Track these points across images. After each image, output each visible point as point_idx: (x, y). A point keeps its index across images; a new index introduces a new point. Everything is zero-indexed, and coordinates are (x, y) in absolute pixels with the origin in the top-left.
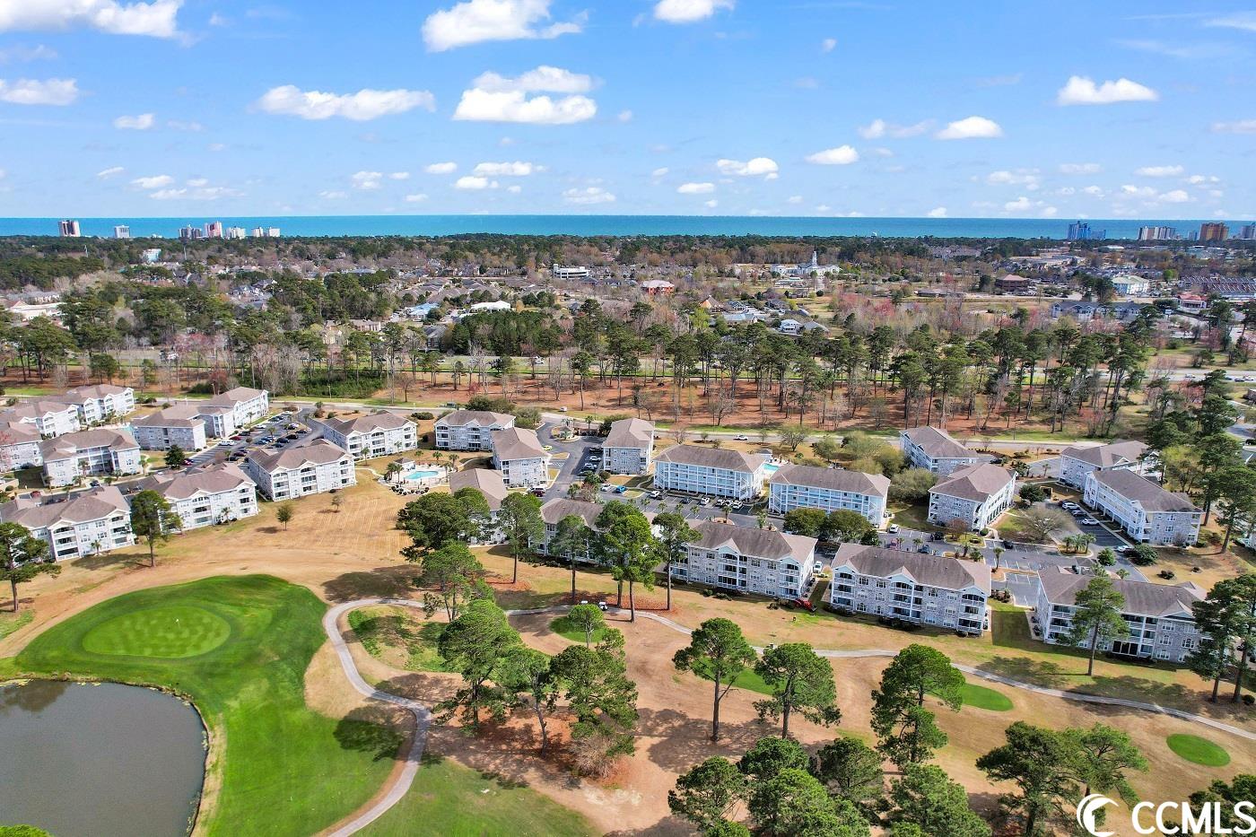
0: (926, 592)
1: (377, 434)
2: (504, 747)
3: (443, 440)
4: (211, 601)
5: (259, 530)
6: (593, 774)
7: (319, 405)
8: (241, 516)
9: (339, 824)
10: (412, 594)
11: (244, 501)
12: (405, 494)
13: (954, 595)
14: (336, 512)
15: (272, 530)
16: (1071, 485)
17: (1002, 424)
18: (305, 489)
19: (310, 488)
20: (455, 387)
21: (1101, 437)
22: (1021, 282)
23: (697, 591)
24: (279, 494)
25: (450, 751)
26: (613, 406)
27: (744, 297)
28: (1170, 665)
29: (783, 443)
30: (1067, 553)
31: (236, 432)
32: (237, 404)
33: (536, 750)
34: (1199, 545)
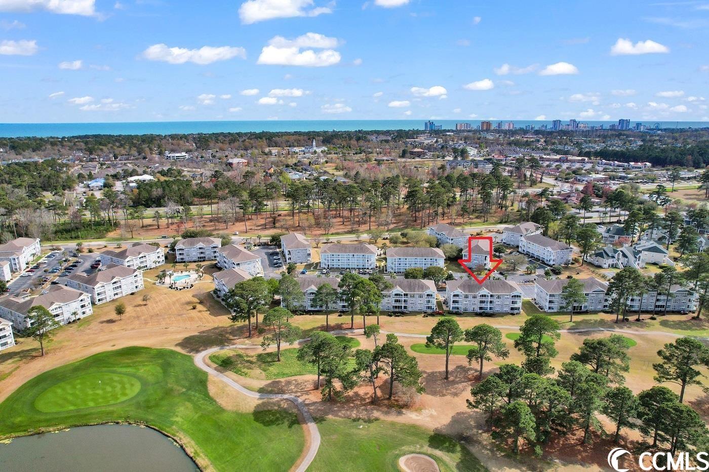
0: (495, 297)
1: (142, 257)
2: (352, 405)
3: (181, 257)
4: (109, 367)
5: (102, 322)
6: (406, 406)
7: (79, 245)
8: (82, 316)
9: (298, 462)
10: (235, 341)
11: (83, 306)
12: (180, 289)
13: (508, 297)
14: (145, 305)
15: (111, 321)
16: (509, 245)
17: (461, 221)
18: (115, 295)
19: (117, 294)
20: (158, 226)
21: (506, 222)
22: (422, 152)
23: (384, 315)
24: (99, 300)
25: (327, 414)
26: (261, 229)
27: (287, 166)
28: (595, 312)
29: (371, 239)
30: (528, 274)
31: (28, 267)
32: (24, 249)
33: (369, 402)
34: (572, 264)
